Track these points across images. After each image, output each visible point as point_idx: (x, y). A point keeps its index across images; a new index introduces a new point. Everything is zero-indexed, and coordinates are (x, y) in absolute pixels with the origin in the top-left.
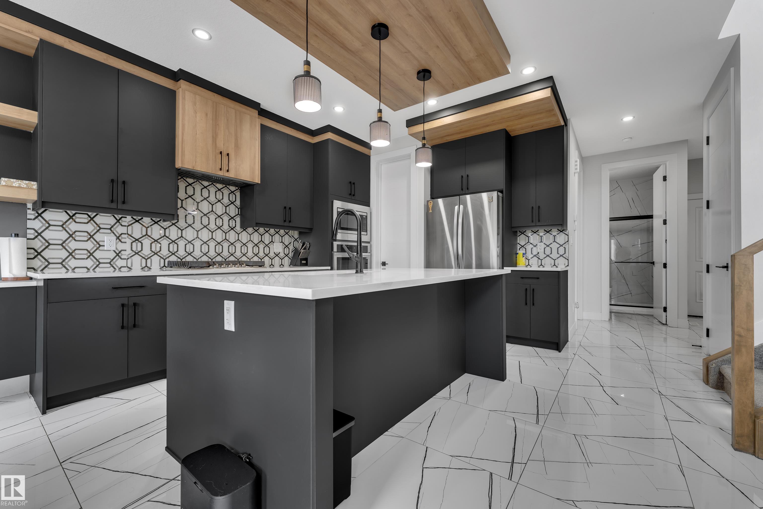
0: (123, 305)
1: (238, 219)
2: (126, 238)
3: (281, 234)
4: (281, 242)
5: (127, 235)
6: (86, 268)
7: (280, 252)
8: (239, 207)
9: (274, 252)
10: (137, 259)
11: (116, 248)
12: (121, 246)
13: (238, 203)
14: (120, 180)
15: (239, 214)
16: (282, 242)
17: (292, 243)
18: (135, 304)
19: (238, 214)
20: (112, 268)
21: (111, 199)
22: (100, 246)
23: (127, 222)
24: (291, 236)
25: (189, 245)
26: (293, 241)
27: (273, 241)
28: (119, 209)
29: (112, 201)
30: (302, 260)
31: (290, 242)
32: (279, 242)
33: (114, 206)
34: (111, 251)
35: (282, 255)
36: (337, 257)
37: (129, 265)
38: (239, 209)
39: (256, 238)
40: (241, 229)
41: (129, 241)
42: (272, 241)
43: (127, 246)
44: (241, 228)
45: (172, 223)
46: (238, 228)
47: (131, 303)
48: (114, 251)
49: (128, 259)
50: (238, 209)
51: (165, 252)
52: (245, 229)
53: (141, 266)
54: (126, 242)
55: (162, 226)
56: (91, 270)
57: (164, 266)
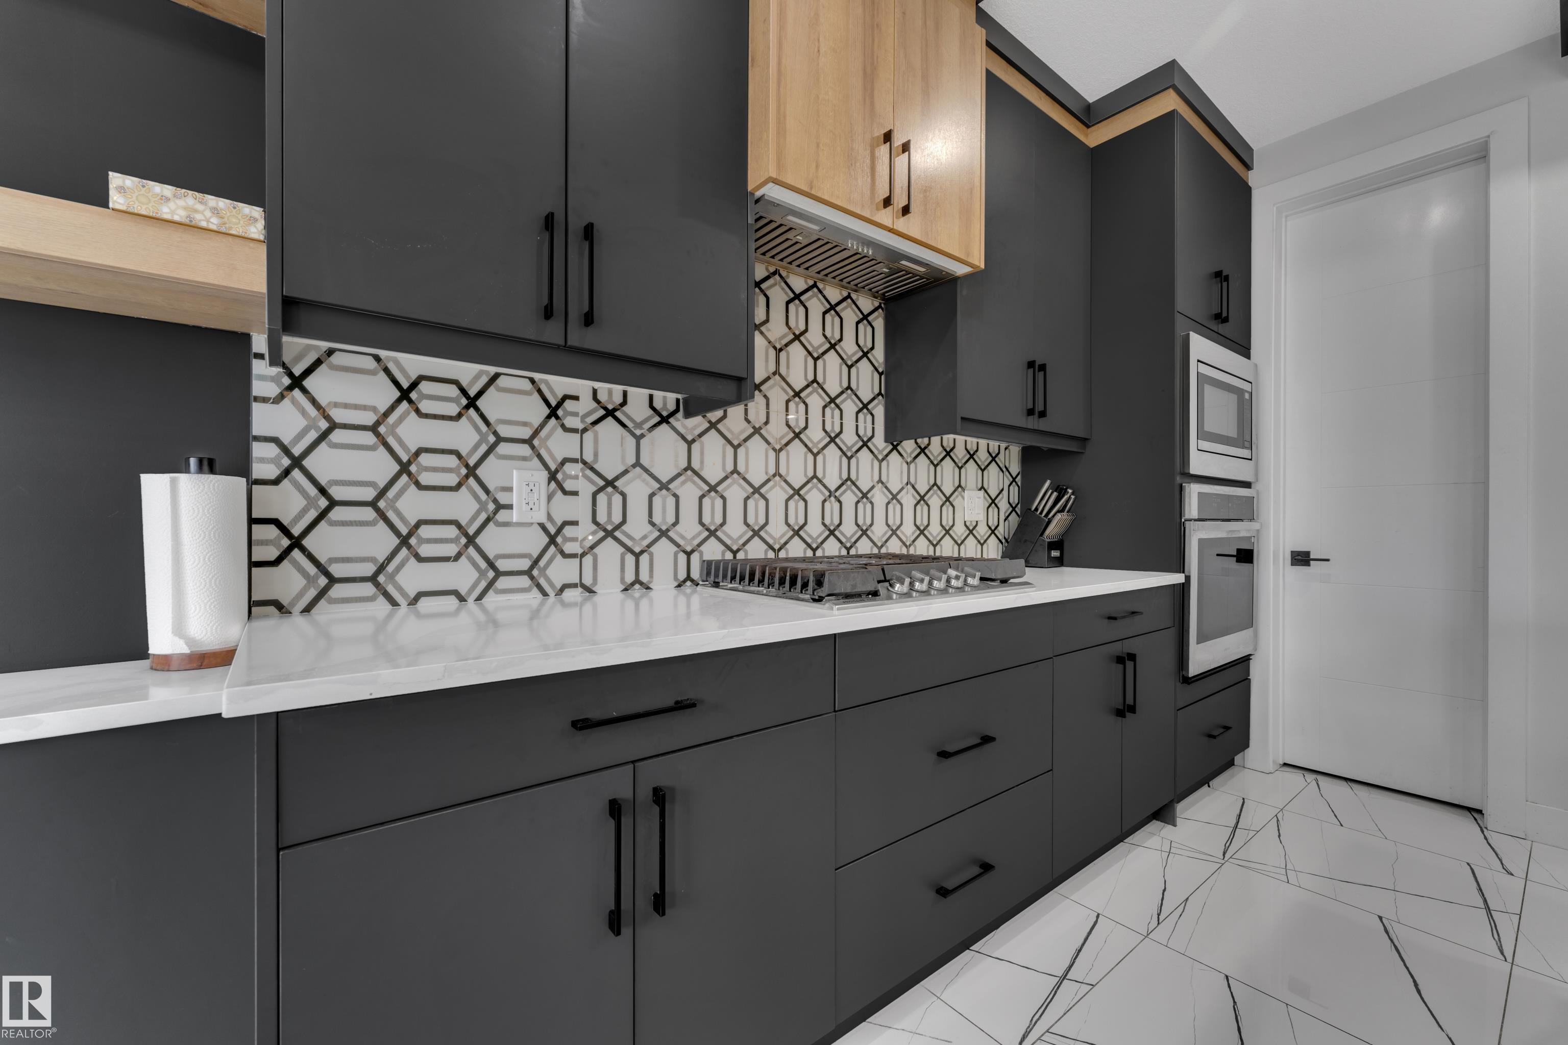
0: (615, 808)
1: (879, 410)
2: (576, 477)
3: (981, 462)
4: (980, 489)
5: (580, 465)
6: (455, 593)
7: (977, 522)
8: (881, 370)
9: (965, 522)
10: (609, 551)
11: (549, 517)
12: (564, 508)
13: (879, 355)
14: (576, 224)
15: (883, 392)
16: (982, 488)
17: (1005, 492)
18: (659, 796)
19: (880, 394)
20: (535, 592)
21: (546, 301)
22: (499, 507)
23: (580, 415)
24: (1004, 469)
25: (755, 501)
26: (1007, 483)
27: (963, 484)
28: (571, 347)
29: (548, 313)
30: (1052, 546)
31: (1001, 489)
32: (977, 487)
33: (552, 332)
34: (534, 525)
35: (982, 530)
36: (1199, 539)
37: (588, 581)
38: (883, 377)
39: (922, 472)
40: (887, 444)
41: (586, 488)
42: (960, 486)
43: (579, 508)
44: (886, 441)
45: (710, 422)
46: (879, 442)
47: (645, 793)
48: (543, 527)
49: (583, 555)
50: (880, 374)
51: (689, 530)
52: (895, 443)
53: (622, 580)
54: (575, 493)
55: (682, 431)
56: (471, 600)
57: (689, 578)
